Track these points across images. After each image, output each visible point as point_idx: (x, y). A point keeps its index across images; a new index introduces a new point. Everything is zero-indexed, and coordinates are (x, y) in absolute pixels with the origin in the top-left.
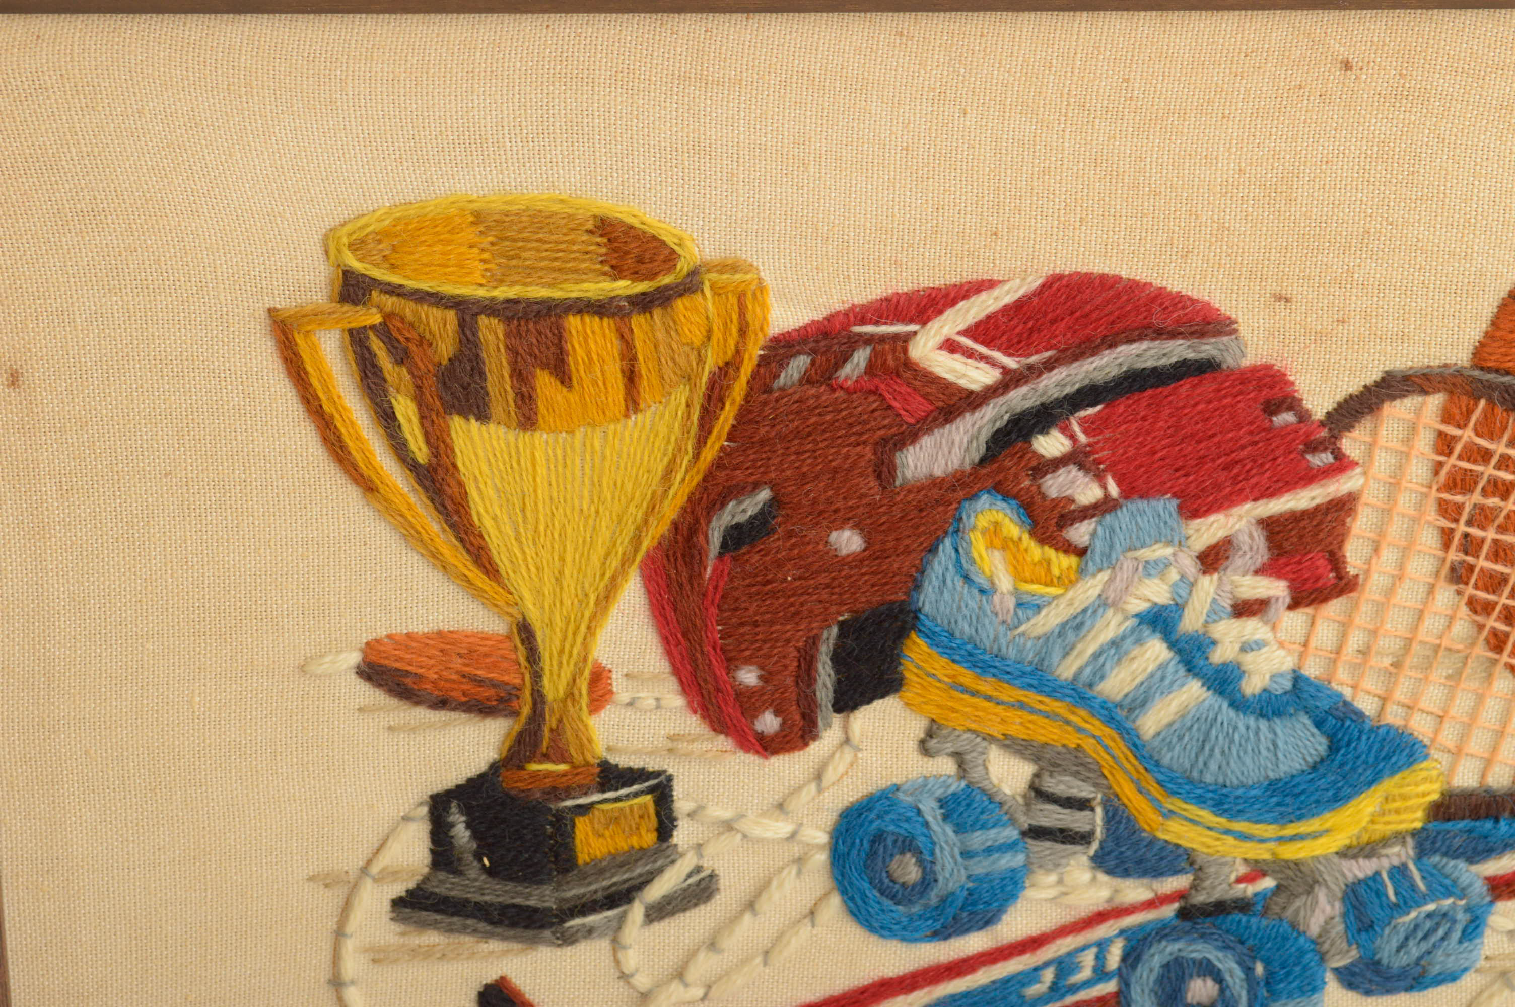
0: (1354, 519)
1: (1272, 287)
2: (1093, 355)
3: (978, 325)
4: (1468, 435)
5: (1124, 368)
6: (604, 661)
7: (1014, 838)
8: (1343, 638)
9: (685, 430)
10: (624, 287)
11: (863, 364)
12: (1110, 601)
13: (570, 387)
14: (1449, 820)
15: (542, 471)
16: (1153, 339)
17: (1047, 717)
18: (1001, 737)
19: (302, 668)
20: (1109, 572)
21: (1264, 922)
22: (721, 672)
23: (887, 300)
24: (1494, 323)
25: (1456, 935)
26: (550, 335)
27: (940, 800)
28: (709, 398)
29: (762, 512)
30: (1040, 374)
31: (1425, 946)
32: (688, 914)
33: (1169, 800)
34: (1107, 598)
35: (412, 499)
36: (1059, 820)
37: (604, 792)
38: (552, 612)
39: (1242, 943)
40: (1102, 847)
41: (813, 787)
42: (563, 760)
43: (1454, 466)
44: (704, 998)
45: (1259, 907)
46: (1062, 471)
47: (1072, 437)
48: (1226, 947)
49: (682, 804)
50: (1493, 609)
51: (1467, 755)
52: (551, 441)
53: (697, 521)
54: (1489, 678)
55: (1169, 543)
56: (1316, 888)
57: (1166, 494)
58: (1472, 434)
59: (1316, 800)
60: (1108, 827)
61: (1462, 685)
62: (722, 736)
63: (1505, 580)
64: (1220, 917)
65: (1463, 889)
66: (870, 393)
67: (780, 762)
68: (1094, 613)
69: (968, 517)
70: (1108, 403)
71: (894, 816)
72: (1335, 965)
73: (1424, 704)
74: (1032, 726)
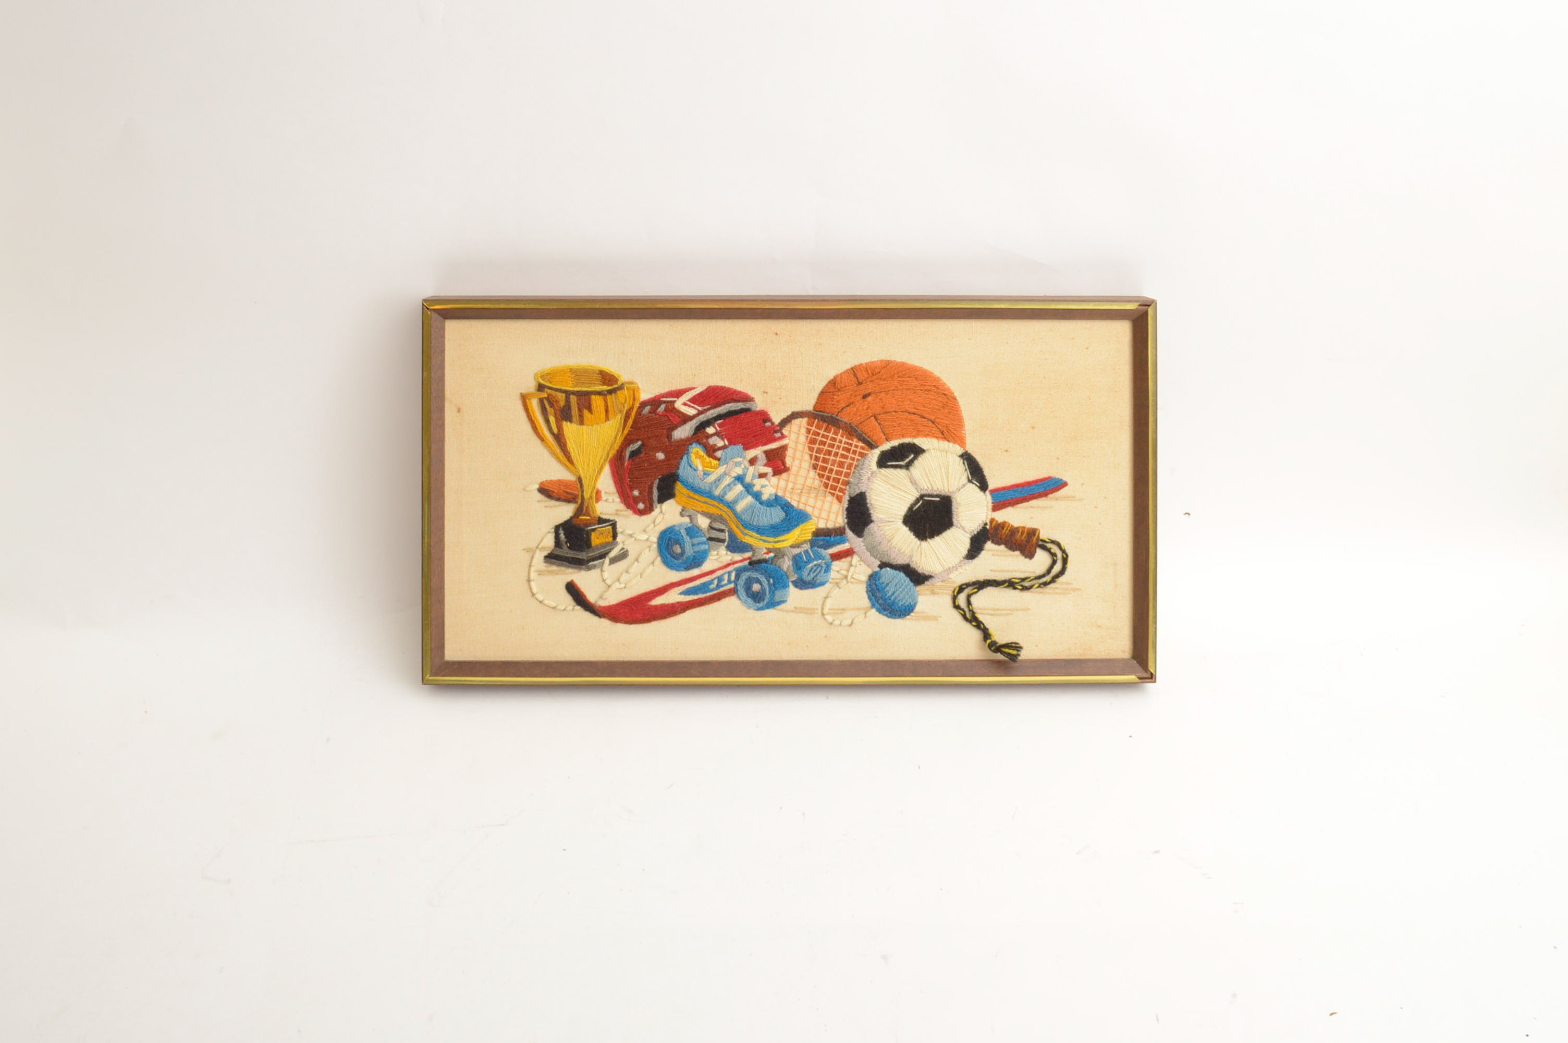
0: (787, 452)
1: (764, 390)
2: (720, 407)
3: (691, 399)
4: (813, 428)
5: (728, 410)
6: (600, 488)
7: (706, 540)
8: (787, 484)
9: (620, 425)
10: (605, 388)
11: (663, 408)
13: (592, 414)
14: (818, 537)
15: (585, 436)
16: (734, 402)
17: (712, 506)
18: (701, 511)
19: (524, 489)
20: (726, 465)
21: (772, 566)
22: (629, 492)
23: (669, 392)
24: (818, 399)
25: (823, 571)
26: (587, 400)
27: (685, 529)
28: (626, 416)
29: (639, 447)
30: (707, 411)
31: (815, 574)
32: (621, 562)
33: (745, 530)
34: (726, 472)
35: (553, 443)
36: (716, 535)
37: (599, 525)
38: (586, 474)
39: (766, 573)
40: (728, 544)
41: (653, 525)
42: (589, 516)
43: (811, 437)
44: (625, 588)
45: (770, 562)
46: (713, 437)
47: (716, 428)
48: (762, 574)
49: (619, 529)
50: (824, 477)
51: (822, 518)
52: (587, 429)
53: (623, 450)
54: (825, 496)
55: (741, 457)
56: (785, 556)
57: (740, 443)
58: (815, 429)
59: (783, 531)
60: (729, 538)
61: (819, 498)
62: (629, 510)
63: (826, 468)
64: (760, 565)
65: (824, 557)
66: (665, 416)
67: (644, 518)
68: (723, 477)
69: (690, 449)
70: (725, 420)
71: (673, 533)
72: (791, 580)
73: (810, 503)
74: (709, 508)
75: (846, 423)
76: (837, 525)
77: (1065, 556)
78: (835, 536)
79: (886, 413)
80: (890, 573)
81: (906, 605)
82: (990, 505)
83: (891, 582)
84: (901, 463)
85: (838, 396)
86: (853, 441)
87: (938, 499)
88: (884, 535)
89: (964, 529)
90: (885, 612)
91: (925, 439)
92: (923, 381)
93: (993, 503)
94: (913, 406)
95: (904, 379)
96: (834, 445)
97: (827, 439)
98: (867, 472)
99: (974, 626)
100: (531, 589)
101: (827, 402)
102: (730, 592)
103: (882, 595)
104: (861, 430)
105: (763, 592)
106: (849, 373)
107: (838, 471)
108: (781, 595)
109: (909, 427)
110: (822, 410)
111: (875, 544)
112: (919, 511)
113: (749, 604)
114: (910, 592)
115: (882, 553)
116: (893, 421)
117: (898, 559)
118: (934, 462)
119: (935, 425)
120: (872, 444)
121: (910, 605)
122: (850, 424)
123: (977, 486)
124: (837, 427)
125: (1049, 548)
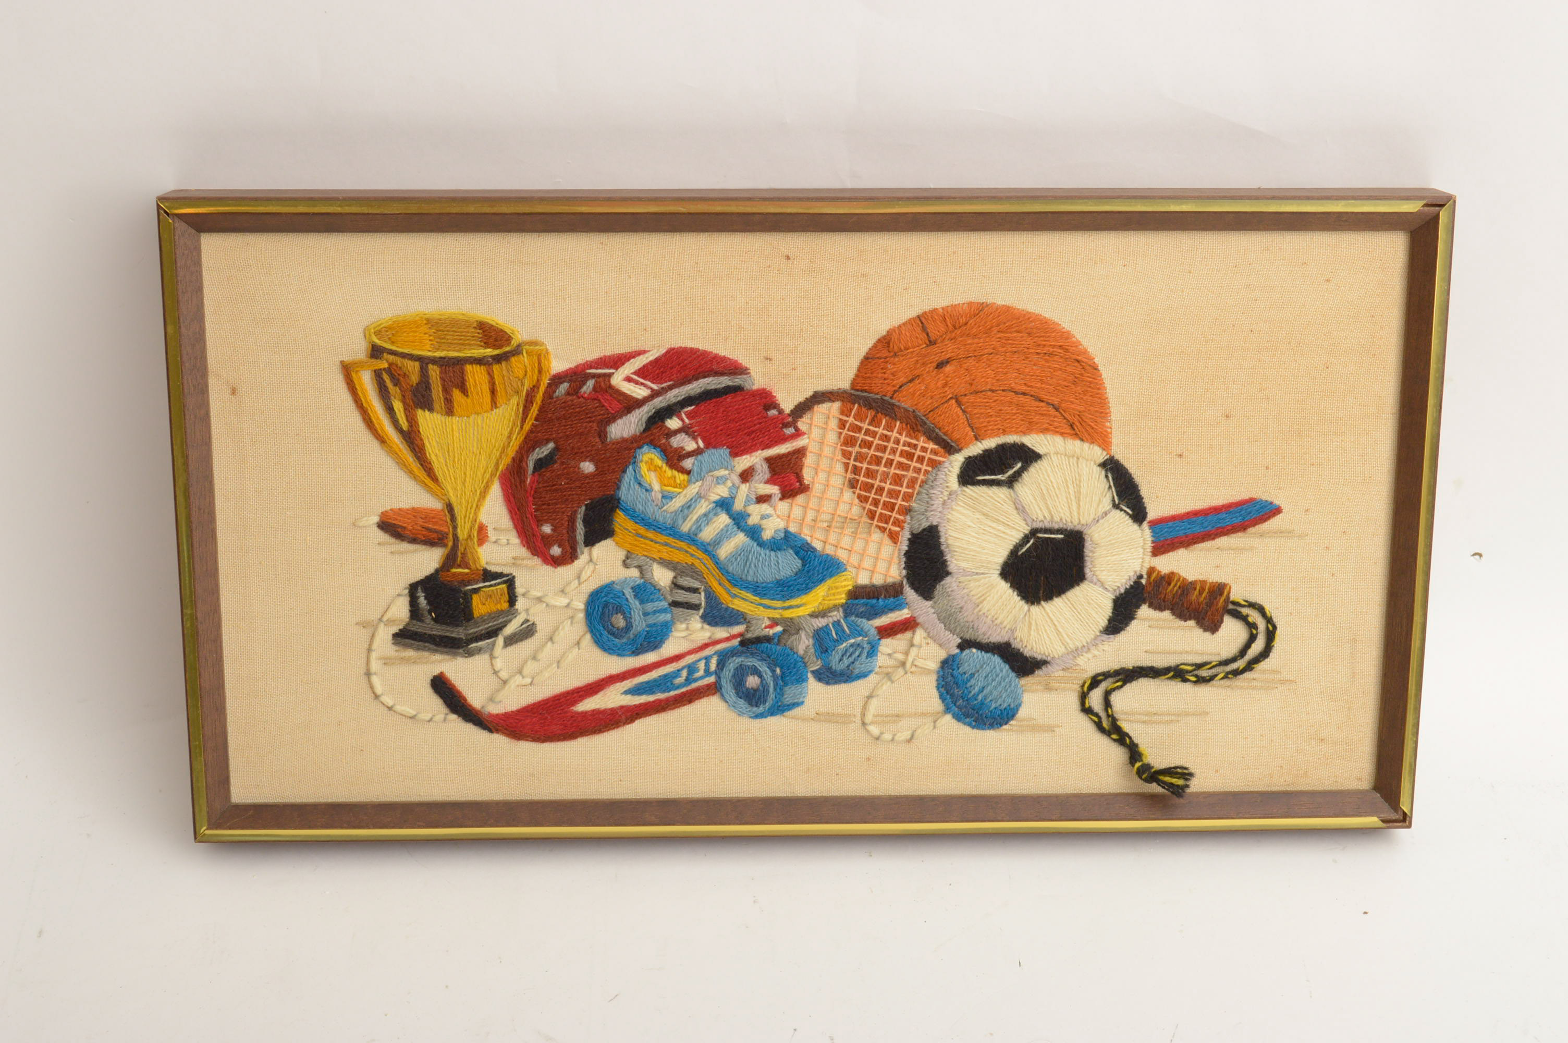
0: (806, 459)
1: (765, 354)
2: (689, 384)
3: (640, 370)
4: (851, 420)
5: (703, 389)
6: (484, 522)
7: (666, 606)
8: (805, 513)
9: (517, 415)
10: (489, 352)
11: (591, 387)
12: (702, 495)
13: (467, 396)
14: (857, 599)
15: (456, 434)
16: (714, 376)
17: (678, 549)
18: (658, 559)
19: (354, 524)
20: (701, 482)
21: (778, 648)
22: (535, 527)
23: (601, 358)
24: (858, 370)
25: (865, 655)
26: (458, 373)
27: (632, 588)
28: (526, 401)
29: (550, 453)
30: (667, 391)
31: (851, 659)
32: (523, 643)
33: (734, 589)
35: (401, 446)
36: (685, 598)
37: (484, 582)
38: (461, 498)
39: (769, 658)
40: (705, 611)
41: (576, 582)
42: (468, 568)
43: (847, 434)
44: (531, 684)
45: (776, 640)
46: (678, 435)
47: (682, 420)
48: (763, 660)
49: (519, 589)
50: (868, 500)
51: (863, 569)
52: (460, 421)
53: (523, 457)
54: (869, 533)
55: (726, 468)
56: (800, 631)
57: (724, 446)
58: (853, 420)
59: (798, 590)
60: (706, 602)
61: (858, 536)
62: (536, 557)
63: (872, 486)
64: (759, 645)
65: (866, 633)
66: (595, 399)
67: (562, 570)
68: (696, 501)
69: (639, 455)
70: (697, 405)
71: (612, 595)
72: (812, 669)
73: (843, 544)
74: (672, 554)
75: (906, 410)
76: (890, 580)
77: (1271, 628)
78: (885, 597)
79: (976, 392)
80: (978, 657)
81: (1003, 707)
82: (1149, 546)
83: (978, 671)
84: (999, 477)
85: (894, 364)
86: (918, 440)
87: (1061, 536)
88: (968, 595)
89: (1103, 585)
90: (967, 720)
91: (1042, 436)
92: (1042, 339)
93: (1153, 542)
94: (1022, 382)
95: (1008, 335)
96: (886, 447)
97: (874, 437)
98: (942, 493)
99: (1115, 740)
100: (372, 687)
101: (875, 375)
102: (708, 689)
103: (964, 692)
104: (933, 422)
105: (764, 689)
106: (913, 325)
107: (893, 490)
108: (795, 693)
109: (1015, 417)
110: (866, 388)
111: (953, 610)
112: (1029, 556)
113: (742, 708)
114: (1010, 687)
115: (964, 626)
116: (986, 406)
117: (990, 635)
118: (1057, 474)
119: (1060, 412)
120: (951, 446)
121: (1008, 708)
122: (914, 411)
123: (1128, 514)
124: (891, 417)
125: (1244, 614)
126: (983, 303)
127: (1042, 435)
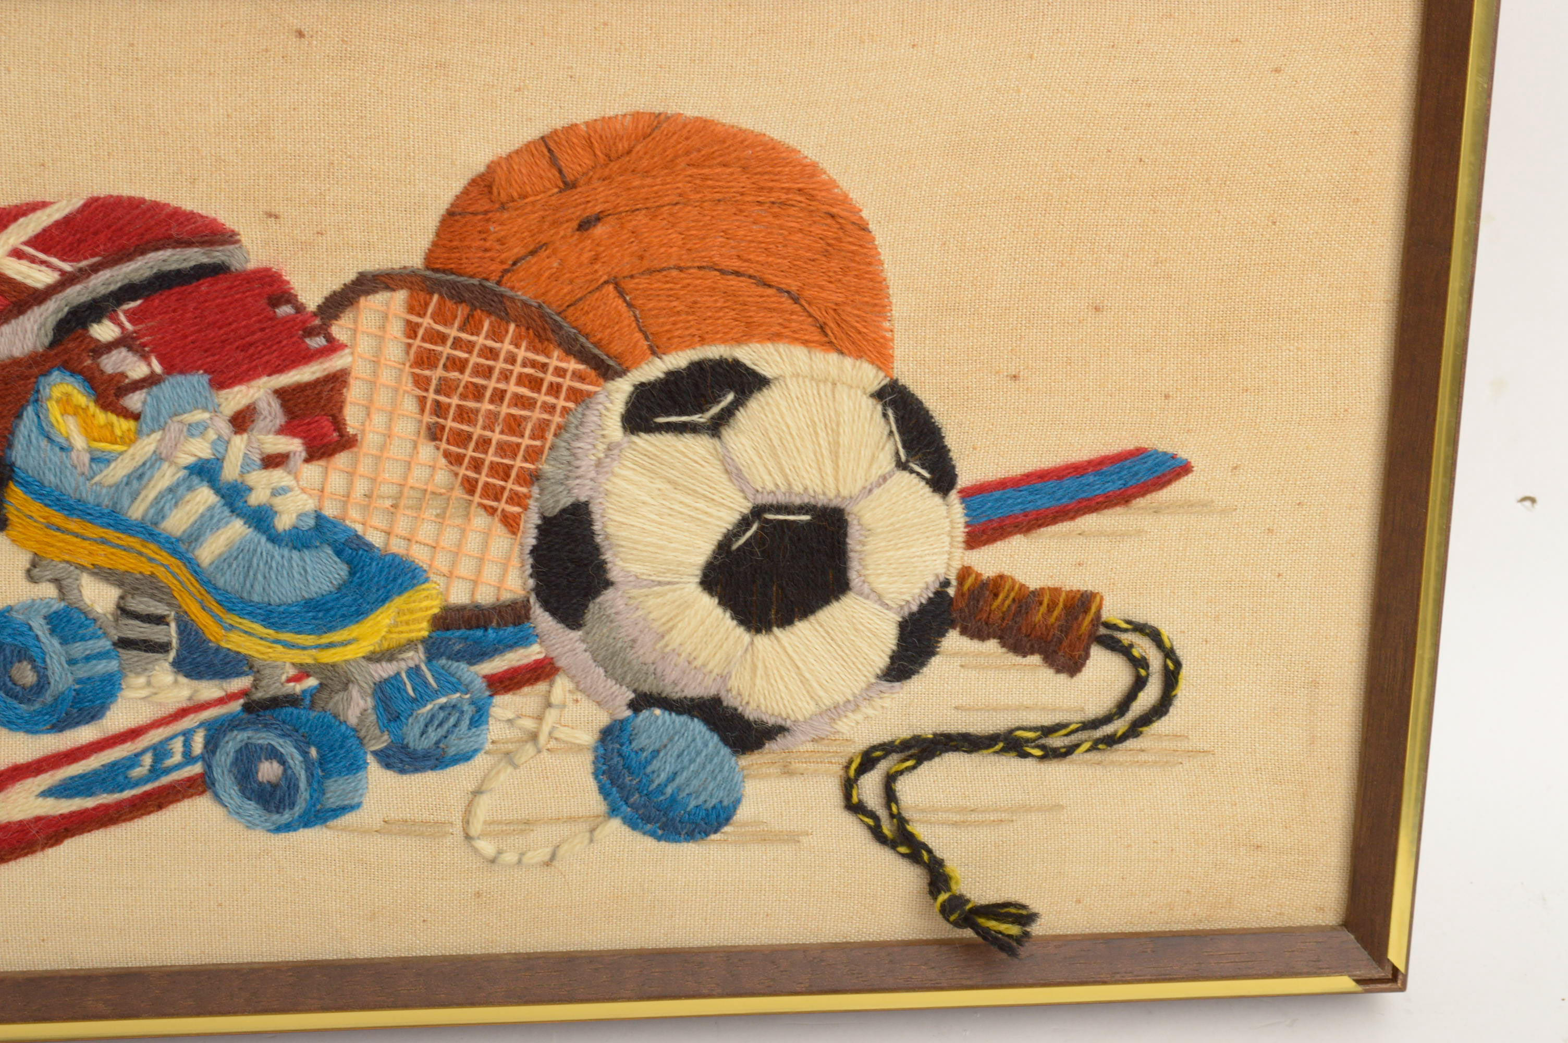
0: (348, 390)
1: (266, 207)
2: (129, 260)
3: (37, 236)
4: (427, 321)
5: (155, 271)
7: (107, 648)
8: (351, 484)
12: (163, 455)
14: (448, 629)
16: (174, 248)
17: (125, 550)
18: (91, 567)
20: (160, 433)
21: (313, 714)
24: (438, 234)
25: (465, 723)
27: (45, 618)
30: (89, 276)
31: (441, 732)
33: (228, 616)
34: (161, 454)
36: (141, 632)
39: (297, 731)
40: (178, 655)
43: (420, 347)
45: (307, 702)
46: (114, 352)
47: (120, 325)
48: (284, 735)
50: (463, 460)
51: (459, 578)
54: (467, 516)
55: (205, 409)
56: (351, 686)
57: (198, 370)
58: (431, 322)
59: (343, 616)
60: (181, 640)
61: (447, 522)
63: (469, 436)
64: (277, 710)
65: (467, 686)
68: (152, 466)
69: (44, 389)
70: (146, 299)
71: (10, 631)
72: (373, 749)
73: (420, 537)
74: (113, 557)
75: (525, 304)
76: (506, 596)
77: (1171, 666)
78: (499, 625)
79: (651, 272)
80: (664, 722)
81: (709, 805)
82: (960, 532)
83: (665, 746)
84: (696, 418)
85: (502, 224)
86: (548, 356)
87: (806, 518)
88: (644, 619)
89: (880, 600)
90: (649, 827)
91: (770, 347)
92: (766, 177)
93: (967, 525)
94: (734, 252)
95: (706, 171)
96: (491, 369)
97: (470, 352)
98: (594, 446)
99: (903, 855)
101: (466, 243)
102: (190, 787)
103: (640, 781)
104: (574, 324)
105: (290, 784)
106: (533, 155)
107: (506, 443)
108: (344, 789)
109: (721, 314)
110: (452, 266)
111: (619, 645)
112: (752, 553)
113: (251, 816)
114: (720, 771)
115: (639, 671)
116: (670, 296)
117: (685, 685)
118: (797, 412)
119: (802, 306)
120: (609, 365)
121: (719, 806)
122: (540, 306)
123: (923, 478)
124: (499, 316)
125: (1126, 643)
126: (660, 114)
127: (770, 345)
